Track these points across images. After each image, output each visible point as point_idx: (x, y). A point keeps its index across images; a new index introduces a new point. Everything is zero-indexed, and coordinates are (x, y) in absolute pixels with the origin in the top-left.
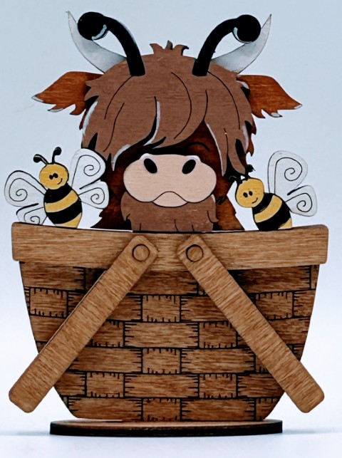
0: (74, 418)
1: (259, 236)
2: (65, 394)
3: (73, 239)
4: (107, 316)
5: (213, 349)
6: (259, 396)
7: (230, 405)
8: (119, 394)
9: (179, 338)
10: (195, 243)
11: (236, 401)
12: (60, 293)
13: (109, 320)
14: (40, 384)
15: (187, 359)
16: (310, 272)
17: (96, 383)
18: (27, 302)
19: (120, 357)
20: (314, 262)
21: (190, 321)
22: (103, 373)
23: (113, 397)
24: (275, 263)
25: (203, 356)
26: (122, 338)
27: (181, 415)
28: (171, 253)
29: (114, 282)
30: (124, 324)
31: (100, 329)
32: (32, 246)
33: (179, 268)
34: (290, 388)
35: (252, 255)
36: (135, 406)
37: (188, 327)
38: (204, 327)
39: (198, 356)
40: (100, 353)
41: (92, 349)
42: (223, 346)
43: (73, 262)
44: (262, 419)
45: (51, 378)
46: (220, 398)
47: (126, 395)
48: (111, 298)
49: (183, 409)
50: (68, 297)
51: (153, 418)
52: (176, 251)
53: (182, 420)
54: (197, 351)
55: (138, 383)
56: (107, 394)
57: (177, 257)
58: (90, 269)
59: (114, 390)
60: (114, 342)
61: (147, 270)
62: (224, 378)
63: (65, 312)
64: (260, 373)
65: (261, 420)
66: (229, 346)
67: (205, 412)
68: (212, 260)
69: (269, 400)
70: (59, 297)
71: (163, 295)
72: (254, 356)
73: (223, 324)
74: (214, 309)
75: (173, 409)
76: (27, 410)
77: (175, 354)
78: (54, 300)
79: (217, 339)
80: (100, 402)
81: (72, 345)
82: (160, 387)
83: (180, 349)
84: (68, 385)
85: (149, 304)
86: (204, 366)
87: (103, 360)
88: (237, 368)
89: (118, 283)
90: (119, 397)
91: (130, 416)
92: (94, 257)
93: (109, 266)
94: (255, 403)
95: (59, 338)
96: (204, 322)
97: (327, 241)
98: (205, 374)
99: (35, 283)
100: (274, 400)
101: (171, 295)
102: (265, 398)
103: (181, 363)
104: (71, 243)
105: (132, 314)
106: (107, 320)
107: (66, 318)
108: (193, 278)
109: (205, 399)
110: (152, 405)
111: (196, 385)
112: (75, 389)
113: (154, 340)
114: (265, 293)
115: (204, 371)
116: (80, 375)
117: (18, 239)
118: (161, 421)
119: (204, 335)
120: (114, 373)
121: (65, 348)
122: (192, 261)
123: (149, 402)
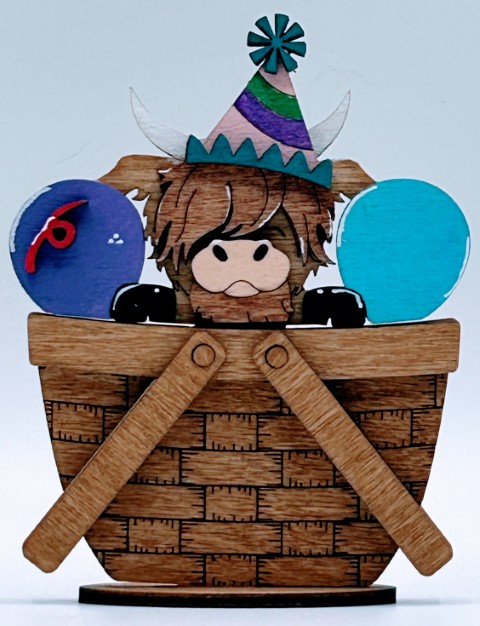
0: (111, 581)
1: (365, 334)
2: (98, 548)
3: (112, 336)
4: (157, 442)
5: (302, 487)
6: (365, 553)
7: (325, 565)
8: (173, 548)
9: (255, 473)
10: (277, 343)
11: (334, 559)
12: (94, 410)
13: (159, 448)
14: (65, 535)
15: (267, 501)
16: (435, 384)
17: (141, 533)
18: (48, 422)
19: (176, 498)
20: (440, 370)
21: (270, 449)
22: (152, 520)
23: (165, 553)
24: (388, 371)
25: (290, 497)
26: (178, 472)
27: (258, 579)
28: (245, 356)
29: (166, 395)
30: (181, 453)
31: (147, 459)
32: (55, 345)
33: (256, 376)
34: (405, 543)
35: (357, 359)
36: (193, 565)
37: (267, 458)
38: (290, 457)
39: (281, 497)
40: (147, 492)
41: (137, 486)
42: (315, 484)
43: (111, 368)
44: (368, 583)
45: (79, 525)
46: (310, 555)
47: (183, 550)
48: (162, 416)
49: (261, 569)
50: (104, 416)
51: (219, 583)
52: (252, 354)
53: (259, 585)
54: (280, 491)
55: (199, 533)
56: (157, 548)
57: (253, 362)
58: (135, 378)
59: (166, 542)
60: (166, 477)
61: (211, 379)
62: (317, 529)
63: (100, 436)
64: (366, 521)
65: (366, 586)
66: (324, 484)
67: (290, 574)
68: (300, 367)
69: (378, 559)
70: (92, 415)
71: (234, 414)
72: (358, 498)
73: (316, 454)
74: (304, 433)
75: (246, 569)
76: (47, 569)
77: (250, 494)
78: (86, 420)
79: (307, 474)
80: (146, 559)
81: (109, 480)
82: (228, 539)
83: (258, 488)
84: (103, 536)
85: (215, 426)
86: (289, 511)
87: (152, 502)
88: (335, 515)
89: (171, 397)
90: (172, 553)
91: (187, 578)
92: (139, 360)
93: (160, 373)
94: (358, 563)
95: (91, 471)
96: (290, 451)
97: (458, 341)
98: (289, 522)
99: (60, 395)
100: (385, 559)
101: (244, 414)
102: (374, 556)
103: (258, 506)
104: (108, 341)
105: (192, 439)
106: (157, 447)
107: (101, 444)
108: (275, 391)
109: (290, 556)
110: (218, 564)
111: (278, 537)
112: (113, 541)
113: (221, 475)
114: (374, 412)
115: (289, 518)
116: (119, 523)
117: (37, 336)
118: (230, 586)
119: (290, 468)
120: (167, 520)
121: (98, 485)
122: (273, 367)
123: (214, 559)
